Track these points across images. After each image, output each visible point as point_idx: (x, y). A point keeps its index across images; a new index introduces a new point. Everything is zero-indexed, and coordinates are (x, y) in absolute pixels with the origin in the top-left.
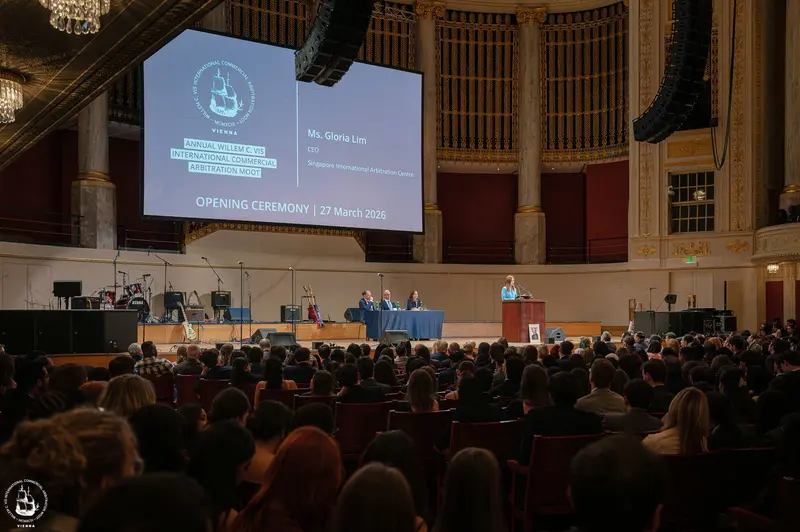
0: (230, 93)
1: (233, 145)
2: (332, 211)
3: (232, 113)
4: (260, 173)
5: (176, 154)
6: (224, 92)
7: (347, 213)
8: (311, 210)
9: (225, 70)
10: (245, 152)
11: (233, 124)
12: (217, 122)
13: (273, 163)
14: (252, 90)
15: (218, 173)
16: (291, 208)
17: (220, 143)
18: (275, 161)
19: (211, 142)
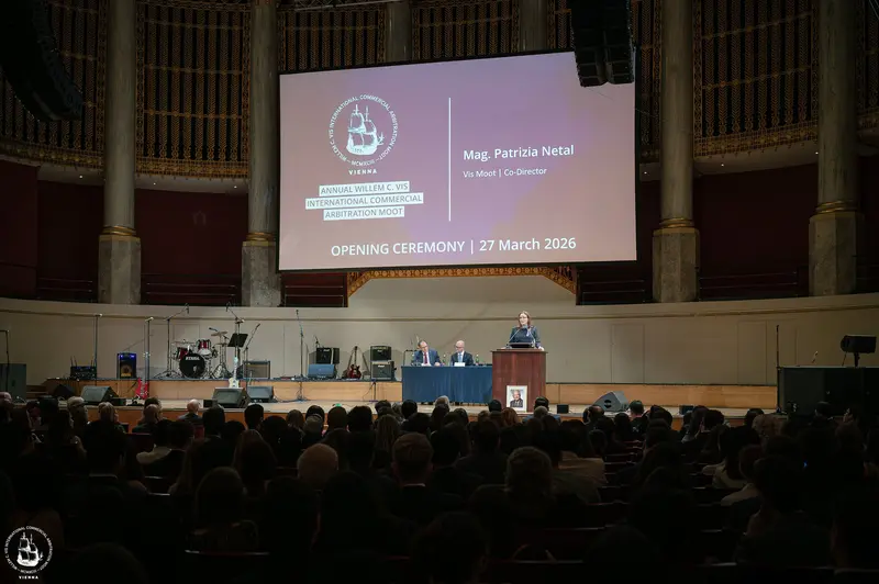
0: (369, 128)
1: (372, 185)
2: (497, 244)
3: (370, 150)
4: (403, 213)
5: (311, 204)
6: (362, 129)
7: (517, 246)
8: (467, 247)
9: (362, 105)
10: (386, 191)
11: (372, 162)
12: (354, 163)
13: (419, 198)
14: (394, 120)
15: (356, 217)
16: (441, 246)
17: (357, 185)
18: (421, 195)
19: (348, 186)
